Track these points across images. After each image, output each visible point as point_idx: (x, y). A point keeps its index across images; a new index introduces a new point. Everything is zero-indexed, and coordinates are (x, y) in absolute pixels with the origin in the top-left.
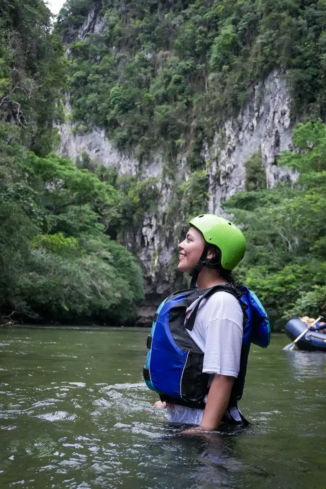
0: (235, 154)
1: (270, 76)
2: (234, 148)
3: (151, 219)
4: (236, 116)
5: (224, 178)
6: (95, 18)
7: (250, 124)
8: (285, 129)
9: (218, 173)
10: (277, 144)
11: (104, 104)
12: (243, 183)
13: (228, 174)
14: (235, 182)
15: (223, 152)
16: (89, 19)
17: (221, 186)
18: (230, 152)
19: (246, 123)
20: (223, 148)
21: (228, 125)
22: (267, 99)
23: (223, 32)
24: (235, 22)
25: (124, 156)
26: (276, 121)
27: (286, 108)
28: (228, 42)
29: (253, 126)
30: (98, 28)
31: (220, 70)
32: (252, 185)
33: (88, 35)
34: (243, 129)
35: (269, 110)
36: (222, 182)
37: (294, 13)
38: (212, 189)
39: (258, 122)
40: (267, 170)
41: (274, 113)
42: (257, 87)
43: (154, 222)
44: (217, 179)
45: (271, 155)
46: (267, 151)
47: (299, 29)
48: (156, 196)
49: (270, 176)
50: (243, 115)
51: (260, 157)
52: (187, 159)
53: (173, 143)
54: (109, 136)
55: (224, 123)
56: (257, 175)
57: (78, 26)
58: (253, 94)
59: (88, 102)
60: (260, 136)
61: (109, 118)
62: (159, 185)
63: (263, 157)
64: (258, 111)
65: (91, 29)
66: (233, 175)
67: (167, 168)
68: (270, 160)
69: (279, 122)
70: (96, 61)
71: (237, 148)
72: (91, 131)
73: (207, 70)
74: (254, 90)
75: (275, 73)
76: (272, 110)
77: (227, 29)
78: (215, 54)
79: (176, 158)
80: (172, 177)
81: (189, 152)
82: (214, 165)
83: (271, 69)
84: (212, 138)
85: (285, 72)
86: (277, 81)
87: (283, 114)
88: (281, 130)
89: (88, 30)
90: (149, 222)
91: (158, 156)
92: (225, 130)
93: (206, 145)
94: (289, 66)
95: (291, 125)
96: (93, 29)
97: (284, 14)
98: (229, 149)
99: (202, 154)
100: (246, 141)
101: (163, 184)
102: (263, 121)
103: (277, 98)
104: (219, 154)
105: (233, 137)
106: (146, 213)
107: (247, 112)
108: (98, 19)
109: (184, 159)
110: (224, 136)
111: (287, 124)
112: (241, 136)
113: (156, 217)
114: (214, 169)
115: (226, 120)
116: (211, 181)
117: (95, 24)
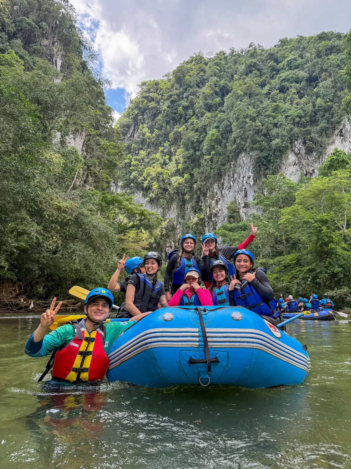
0: (220, 203)
1: (240, 156)
2: (220, 199)
3: (171, 243)
4: (220, 181)
5: (214, 217)
6: (134, 130)
7: (229, 185)
8: (250, 186)
9: (211, 214)
10: (246, 195)
11: (141, 178)
12: (226, 219)
13: (216, 214)
14: (221, 218)
15: (213, 202)
16: (131, 131)
17: (212, 221)
18: (217, 202)
19: (226, 184)
20: (213, 199)
21: (215, 186)
22: (239, 170)
23: (210, 133)
24: (217, 127)
25: (154, 207)
26: (245, 182)
27: (250, 174)
28: (214, 138)
29: (230, 186)
30: (136, 135)
31: (210, 154)
32: (232, 220)
33: (130, 140)
34: (224, 188)
35: (240, 177)
36: (213, 219)
37: (253, 119)
38: (207, 224)
39: (233, 184)
40: (241, 211)
41: (243, 178)
42: (232, 163)
43: (173, 243)
44: (210, 218)
45: (242, 202)
46: (240, 198)
47: (257, 128)
48: (174, 228)
49: (242, 214)
50: (224, 180)
51: (236, 203)
52: (192, 207)
53: (183, 198)
54: (145, 196)
55: (213, 185)
56: (235, 214)
57: (124, 134)
58: (230, 167)
59: (132, 177)
60: (235, 192)
61: (145, 185)
62: (175, 223)
63: (238, 203)
64: (233, 177)
65: (132, 136)
66: (219, 215)
67: (179, 213)
68: (243, 205)
69: (247, 182)
70: (136, 154)
71: (221, 199)
72: (134, 193)
73: (202, 155)
74: (230, 164)
75: (243, 154)
76: (242, 176)
77: (212, 132)
78: (205, 146)
79: (184, 208)
80: (183, 218)
81: (193, 203)
82: (208, 209)
83: (240, 152)
84: (206, 194)
85: (249, 154)
86: (244, 159)
87: (249, 178)
88: (248, 187)
89: (131, 137)
90: (170, 244)
91: (174, 206)
92: (214, 189)
93: (202, 198)
94: (252, 149)
95: (254, 184)
96: (133, 136)
97: (247, 120)
98: (216, 200)
99: (200, 204)
100: (227, 195)
101: (177, 222)
102: (236, 182)
103: (245, 169)
104: (211, 203)
105: (218, 193)
106: (168, 239)
107: (227, 178)
108: (136, 131)
109: (189, 207)
110: (213, 192)
111: (252, 183)
112: (223, 192)
113: (174, 241)
114: (208, 212)
115: (214, 183)
116: (206, 219)
117: (134, 133)
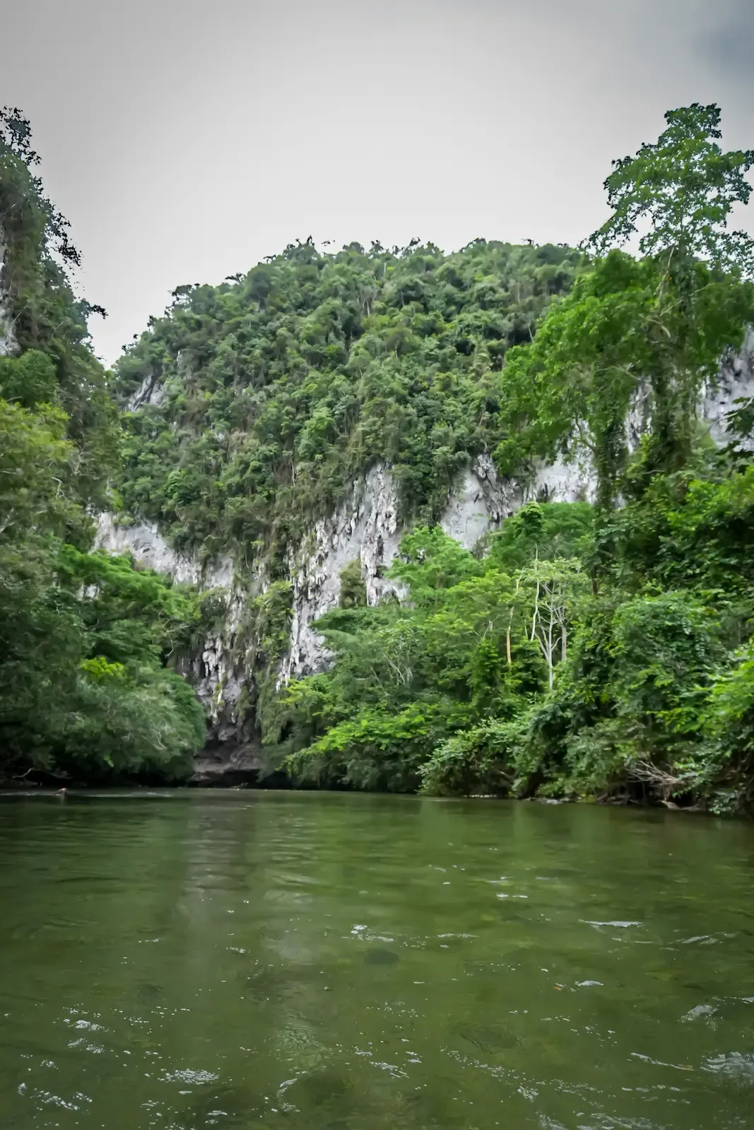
0: (327, 562)
1: (373, 471)
2: (327, 555)
3: (215, 642)
4: (330, 516)
5: (313, 591)
6: (151, 386)
7: (347, 527)
8: (390, 535)
9: (306, 585)
10: (380, 552)
11: (160, 492)
12: (337, 598)
13: (318, 586)
14: (326, 597)
15: (313, 559)
16: (145, 386)
17: (308, 601)
18: (321, 560)
19: (342, 525)
20: (312, 554)
21: (319, 526)
22: (369, 497)
23: (316, 415)
24: (330, 405)
25: (182, 559)
26: (379, 524)
27: (391, 509)
28: (322, 427)
29: (350, 529)
30: (155, 398)
31: (312, 459)
32: (349, 600)
33: (141, 406)
34: (338, 532)
35: (370, 511)
36: (310, 596)
37: (402, 400)
38: (297, 605)
39: (356, 525)
40: (368, 584)
41: (377, 515)
42: (356, 482)
43: (219, 645)
44: (303, 593)
45: (372, 565)
46: (368, 559)
47: (408, 418)
48: (223, 611)
49: (371, 591)
50: (338, 515)
51: (360, 567)
52: (267, 565)
53: (249, 545)
54: (163, 533)
55: (314, 523)
56: (355, 590)
57: (129, 393)
58: (352, 490)
59: (137, 488)
60: (359, 542)
61: (164, 509)
62: (228, 598)
63: (363, 567)
64: (357, 511)
65: (146, 398)
66: (324, 587)
67: (239, 575)
68: (372, 571)
69: (383, 525)
70: (150, 437)
71: (330, 554)
72: (139, 525)
73: (295, 458)
74: (353, 485)
75: (379, 468)
76: (374, 512)
77: (321, 412)
78: (305, 439)
79: (251, 565)
80: (246, 588)
81: (269, 558)
82: (301, 574)
83: (373, 463)
84: (299, 541)
85: (390, 468)
86: (380, 476)
87: (388, 516)
88: (385, 536)
89: (142, 399)
90: (212, 644)
91: (227, 560)
92: (316, 532)
93: (290, 549)
94: (396, 461)
95: (398, 530)
96: (149, 399)
97: (390, 400)
98: (320, 556)
99: (285, 560)
100: (342, 547)
101: (232, 596)
102: (363, 523)
103: (381, 497)
104: (307, 561)
105: (325, 541)
106: (209, 633)
107: (344, 511)
108: (155, 388)
109: (262, 565)
110: (314, 539)
111: (393, 528)
112: (335, 541)
113: (222, 638)
114: (301, 580)
115: (317, 520)
116: (296, 595)
117: (151, 393)
